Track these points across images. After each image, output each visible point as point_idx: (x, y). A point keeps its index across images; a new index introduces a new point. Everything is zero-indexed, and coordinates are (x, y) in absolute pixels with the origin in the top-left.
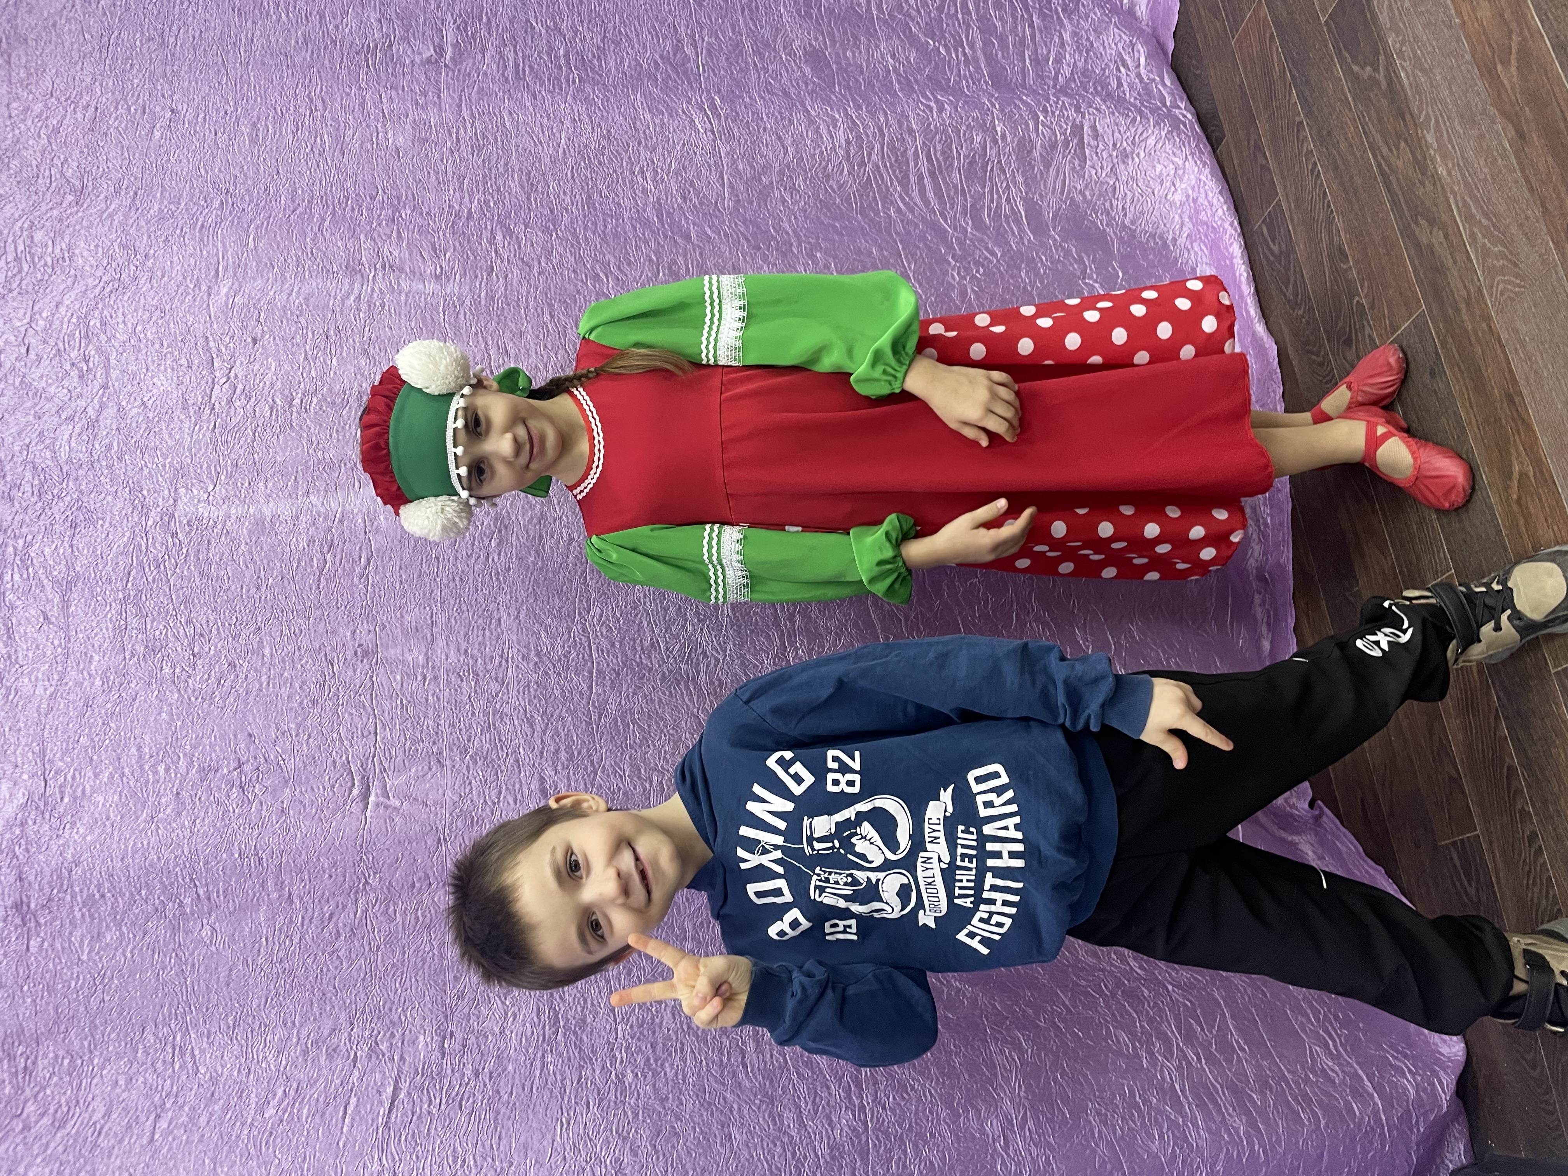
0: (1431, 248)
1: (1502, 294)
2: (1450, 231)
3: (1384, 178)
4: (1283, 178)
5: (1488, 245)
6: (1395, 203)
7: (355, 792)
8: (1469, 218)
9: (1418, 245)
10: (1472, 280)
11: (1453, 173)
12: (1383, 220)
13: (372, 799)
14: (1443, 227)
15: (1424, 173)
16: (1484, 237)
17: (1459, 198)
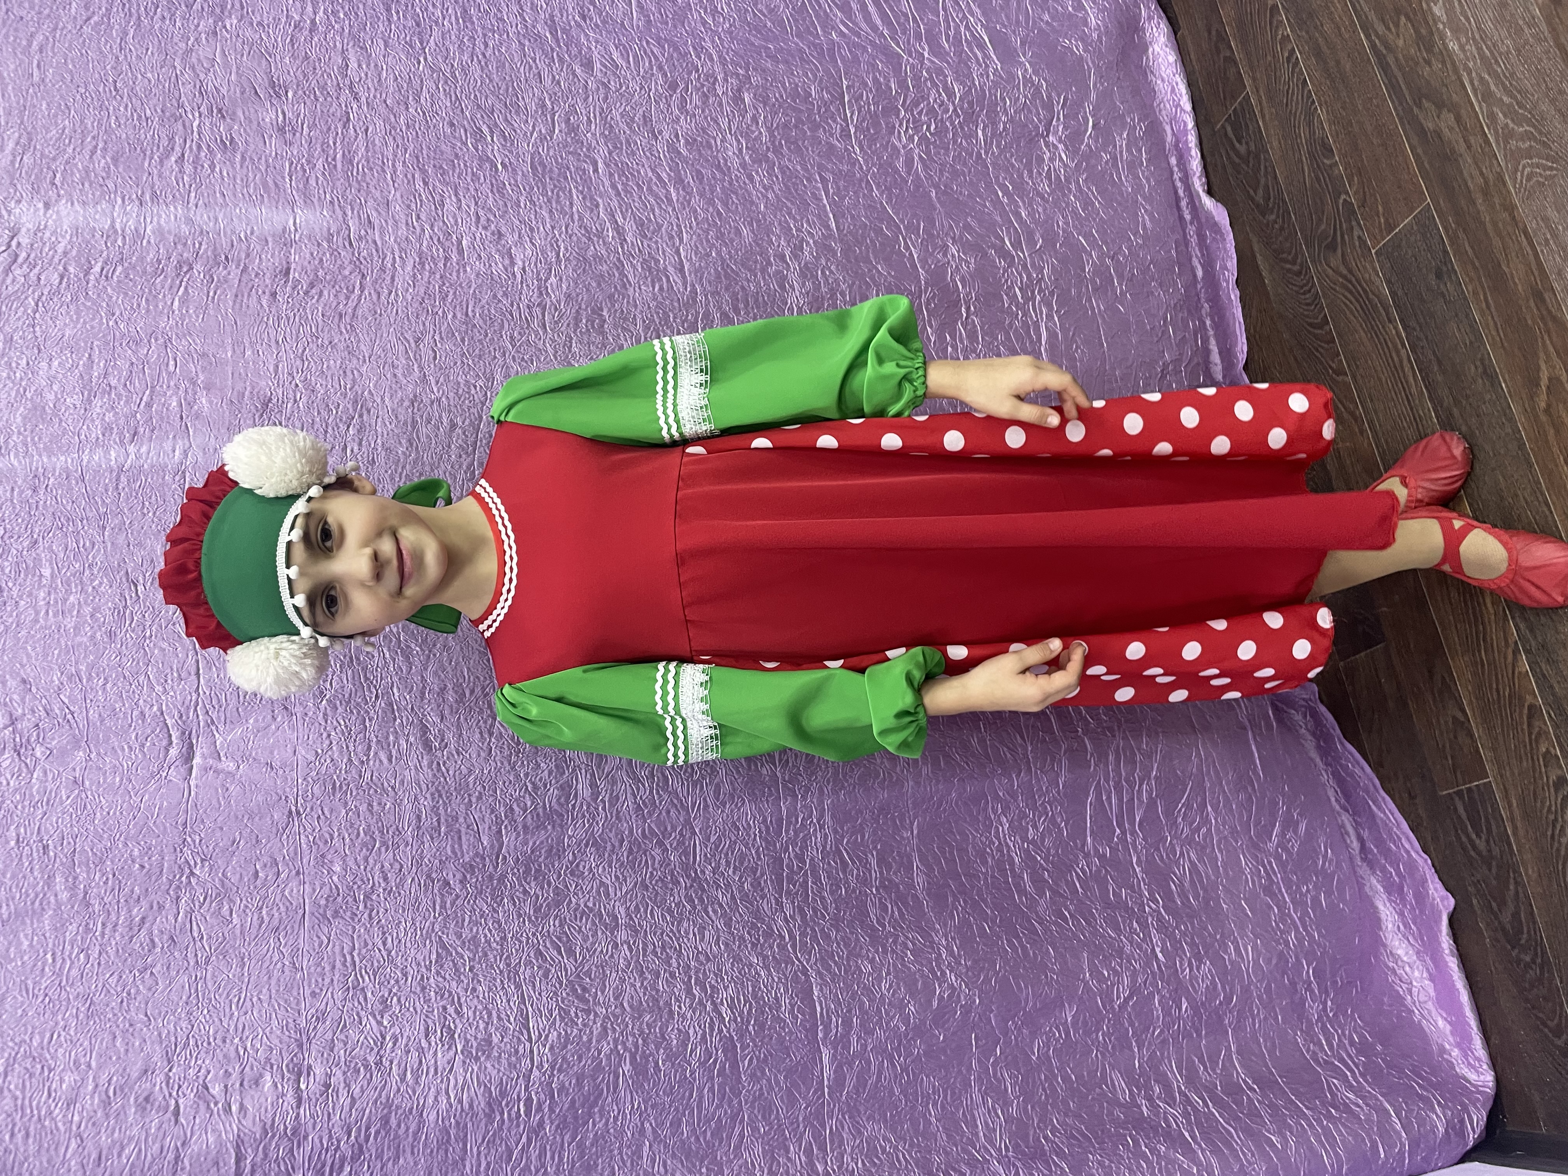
0: (1439, 134)
1: (1529, 179)
2: (1463, 112)
3: (1379, 59)
4: (1252, 68)
5: (1511, 125)
6: (1393, 86)
7: (173, 752)
8: (1487, 97)
9: (1422, 132)
10: (1491, 165)
11: (1467, 47)
12: (1378, 106)
13: (197, 761)
14: (1454, 109)
15: (1429, 50)
16: (1505, 116)
17: (1474, 75)
